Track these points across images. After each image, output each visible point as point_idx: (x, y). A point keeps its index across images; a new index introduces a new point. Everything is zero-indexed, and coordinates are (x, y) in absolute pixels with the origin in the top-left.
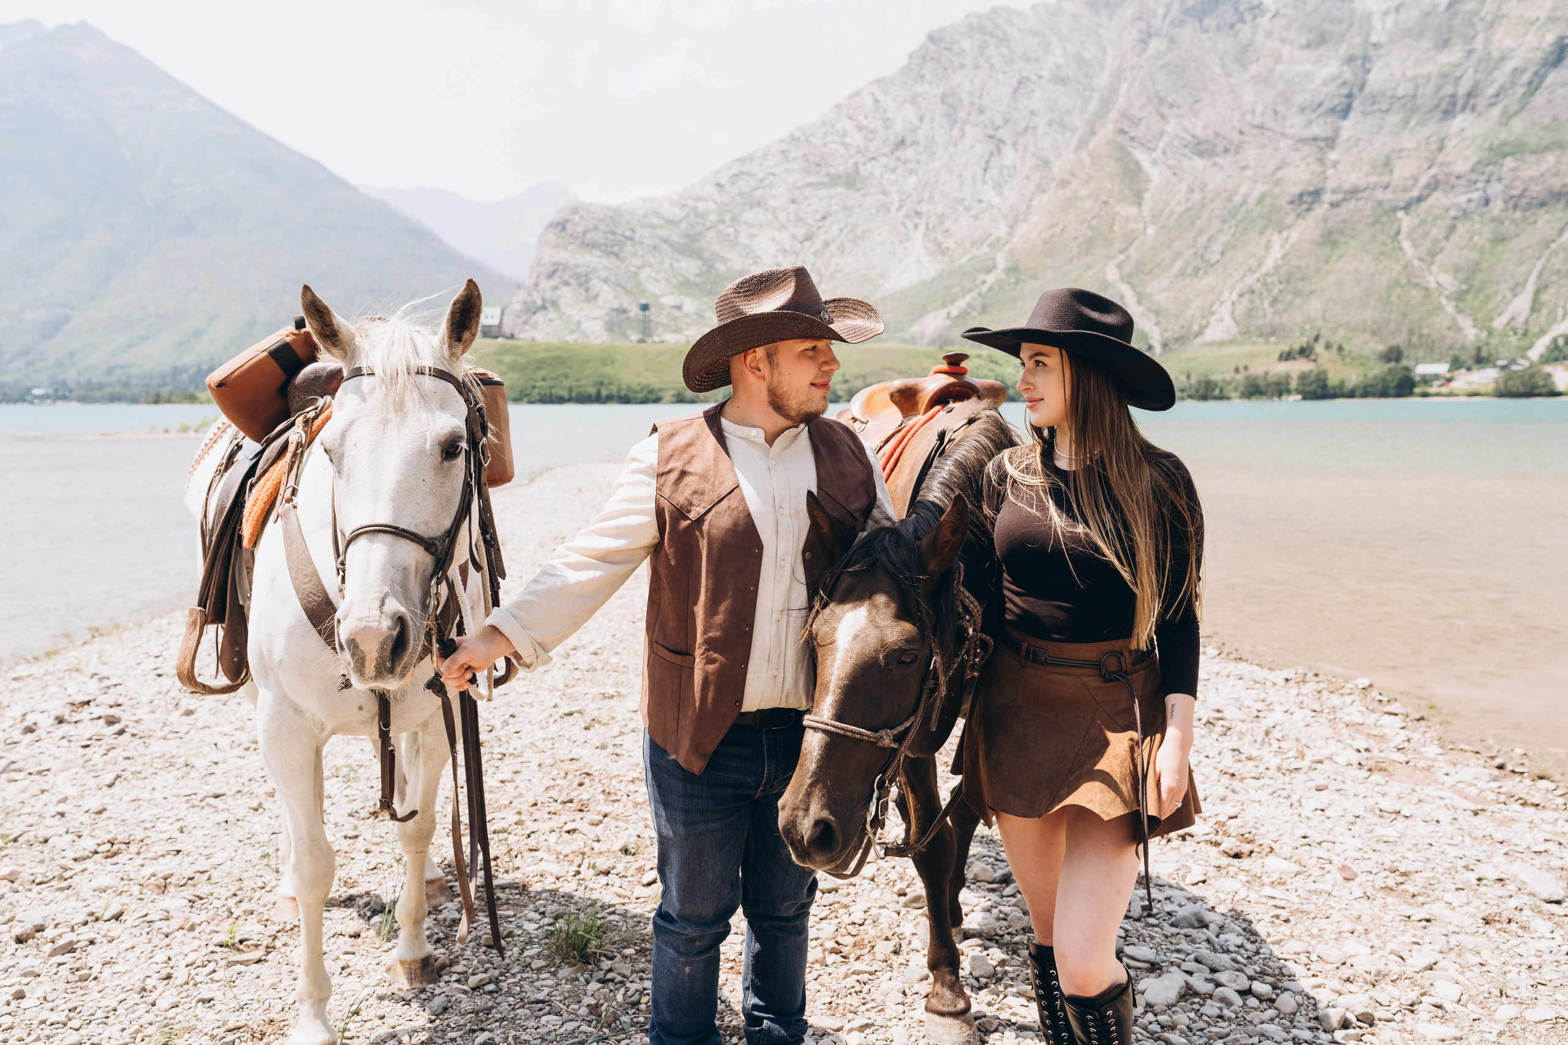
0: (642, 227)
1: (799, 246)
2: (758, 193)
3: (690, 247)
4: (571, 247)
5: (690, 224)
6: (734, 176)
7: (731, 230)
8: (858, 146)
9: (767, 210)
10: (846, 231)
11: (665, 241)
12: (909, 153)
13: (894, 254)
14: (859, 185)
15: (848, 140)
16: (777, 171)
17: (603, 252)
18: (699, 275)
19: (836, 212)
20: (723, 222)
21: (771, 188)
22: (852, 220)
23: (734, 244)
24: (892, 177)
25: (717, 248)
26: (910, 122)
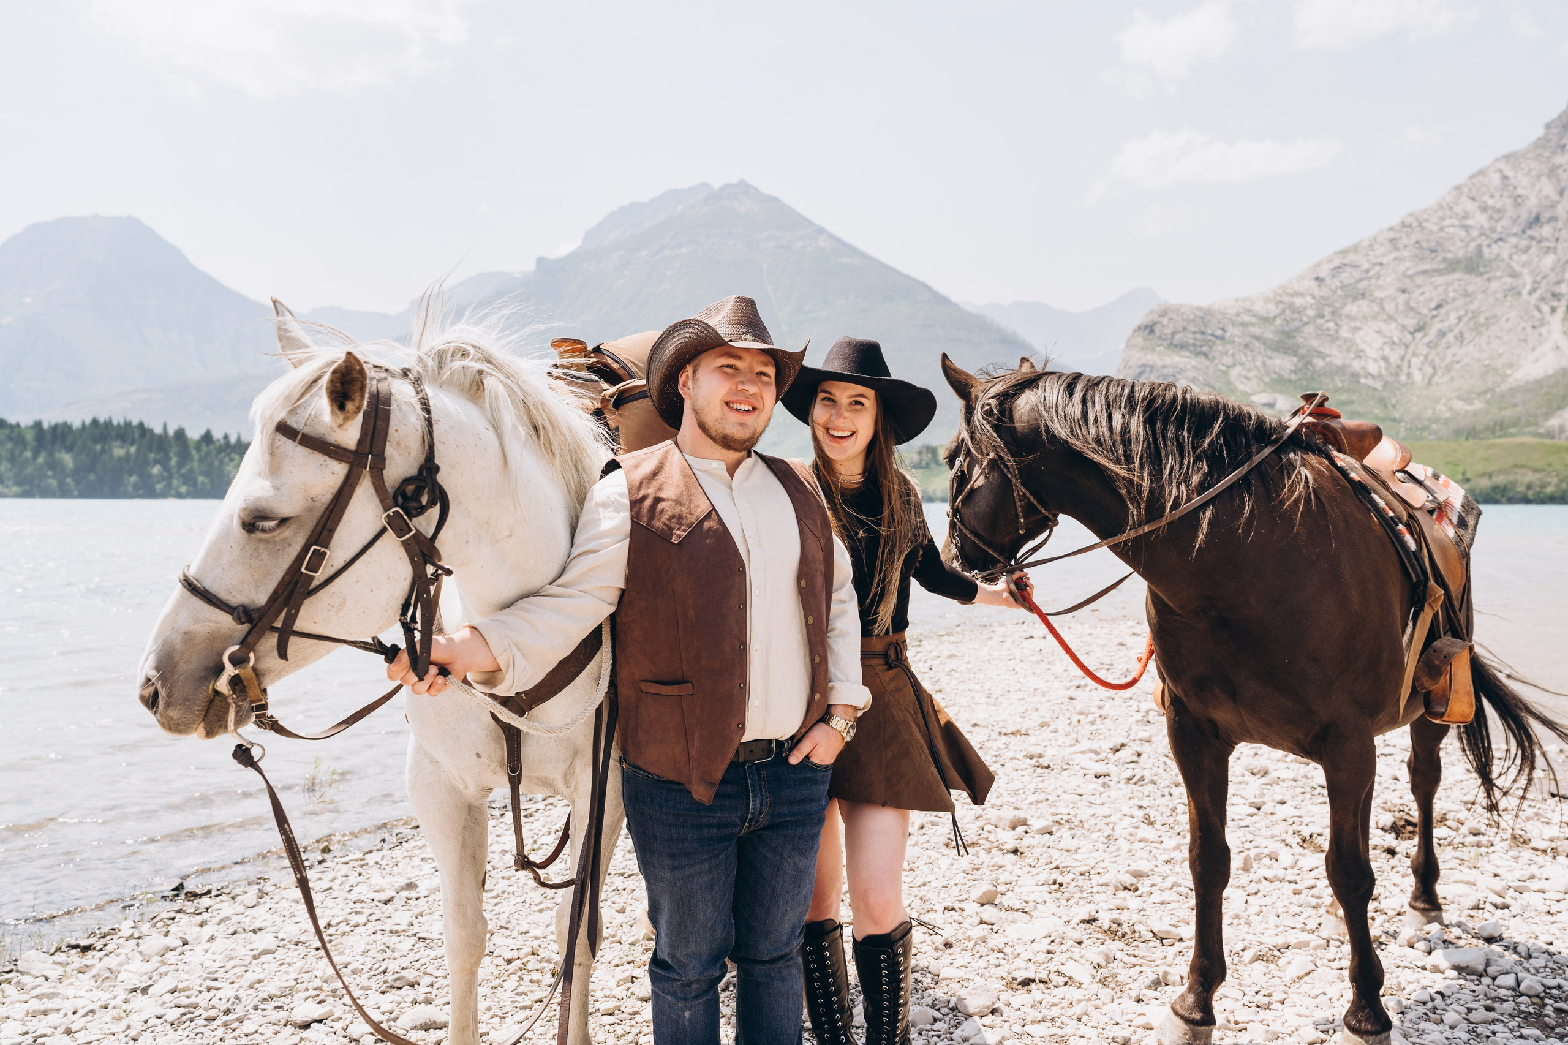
0: (1234, 325)
1: (1409, 337)
2: (1363, 285)
3: (1285, 343)
4: (1158, 349)
5: (1286, 320)
6: (1335, 268)
7: (1331, 325)
8: (1482, 227)
9: (1374, 301)
10: (1465, 319)
11: (1258, 338)
12: (1546, 230)
13: (1525, 341)
14: (1482, 269)
15: (1469, 222)
16: (1385, 260)
17: (1191, 352)
18: (1292, 371)
19: (1454, 299)
20: (1323, 316)
21: (1378, 279)
22: (1474, 306)
23: (1334, 338)
24: (1524, 258)
25: (1315, 343)
26: (1547, 197)
